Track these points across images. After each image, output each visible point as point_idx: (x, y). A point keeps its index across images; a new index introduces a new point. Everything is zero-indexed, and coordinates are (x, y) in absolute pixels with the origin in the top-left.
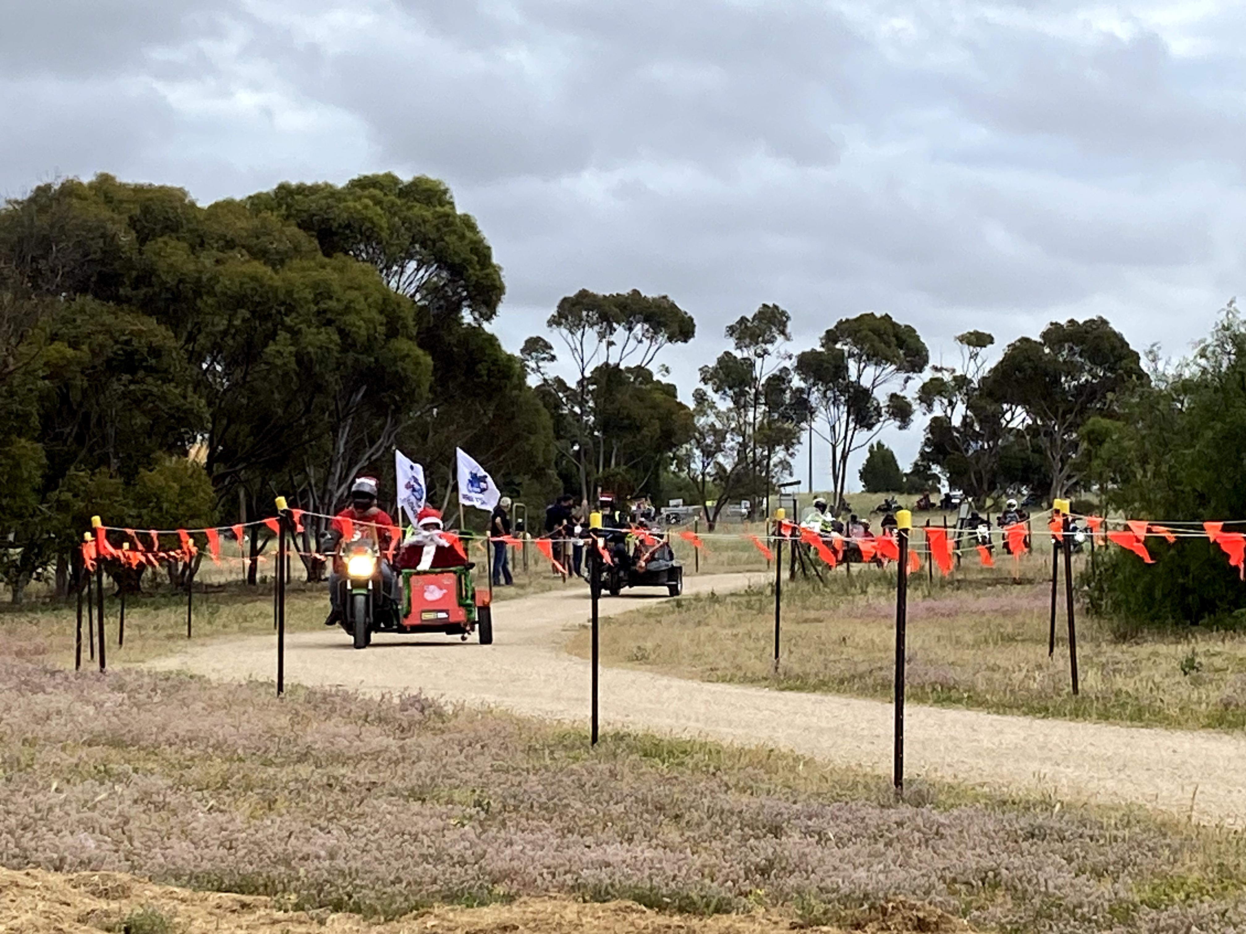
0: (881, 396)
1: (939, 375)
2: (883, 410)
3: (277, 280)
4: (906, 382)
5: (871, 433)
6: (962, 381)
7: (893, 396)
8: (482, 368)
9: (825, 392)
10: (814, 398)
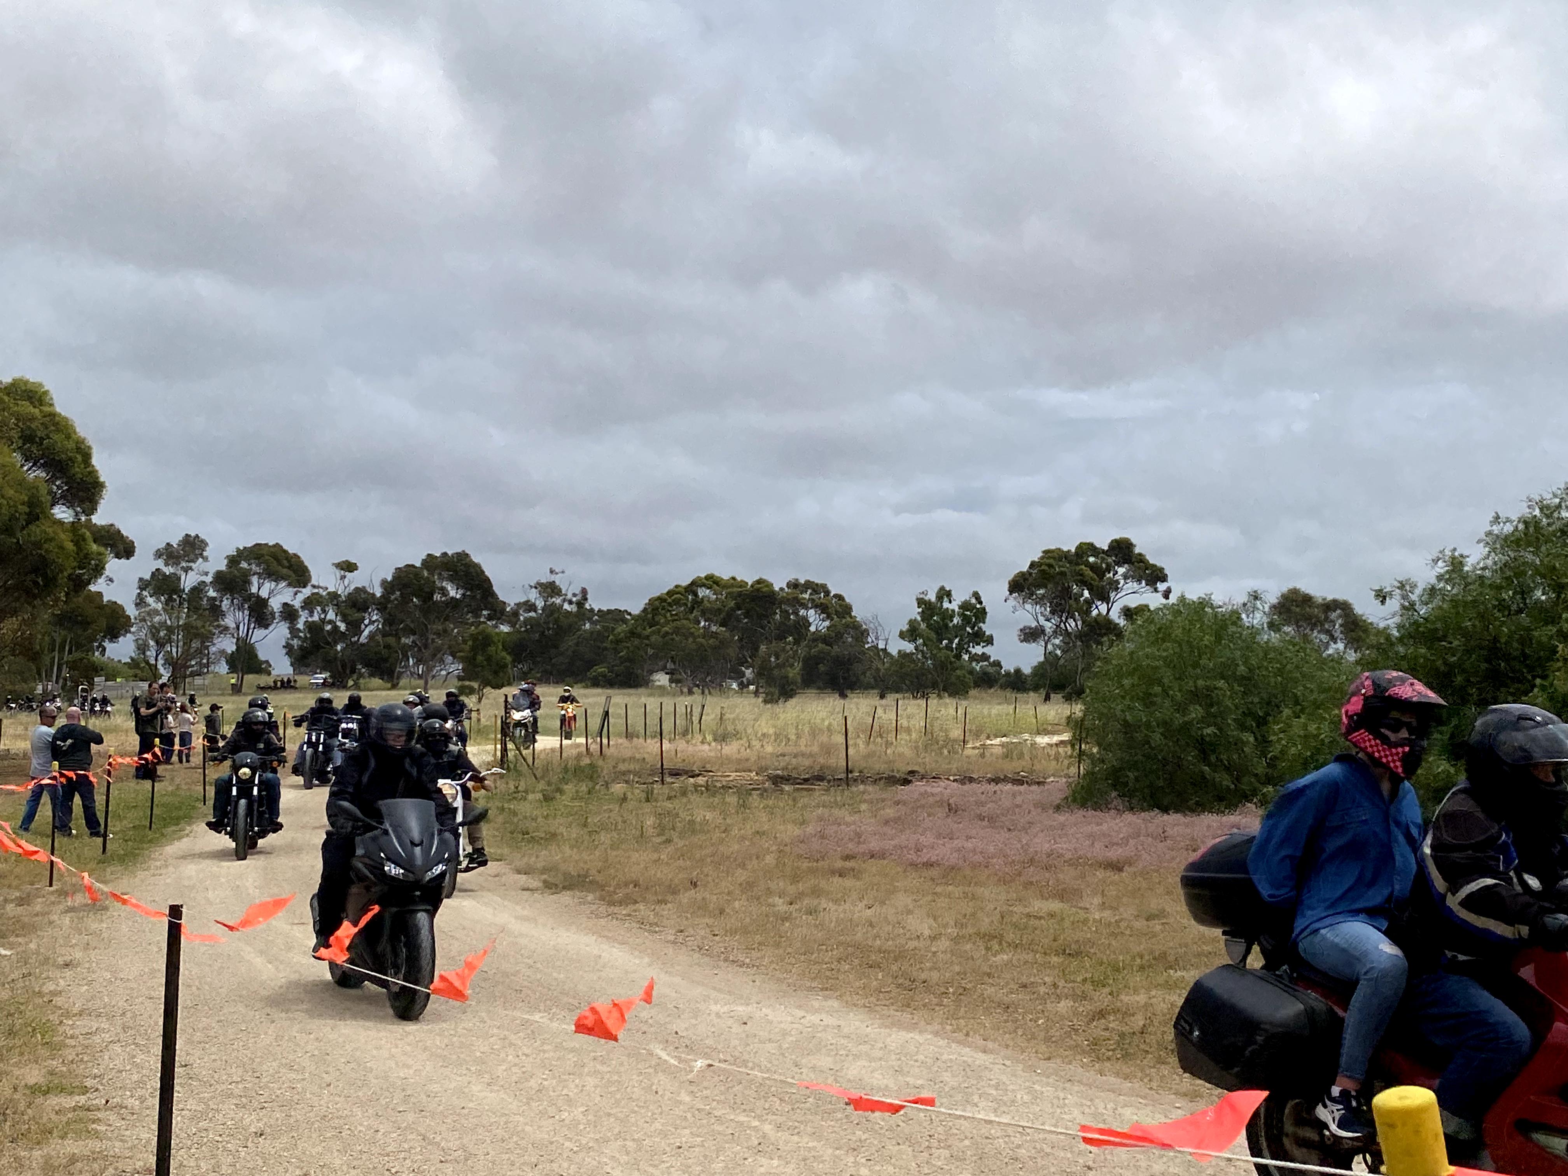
0: (275, 604)
1: (316, 591)
2: (277, 615)
4: (296, 594)
5: (267, 631)
6: (334, 596)
7: (285, 605)
9: (232, 601)
10: (225, 604)
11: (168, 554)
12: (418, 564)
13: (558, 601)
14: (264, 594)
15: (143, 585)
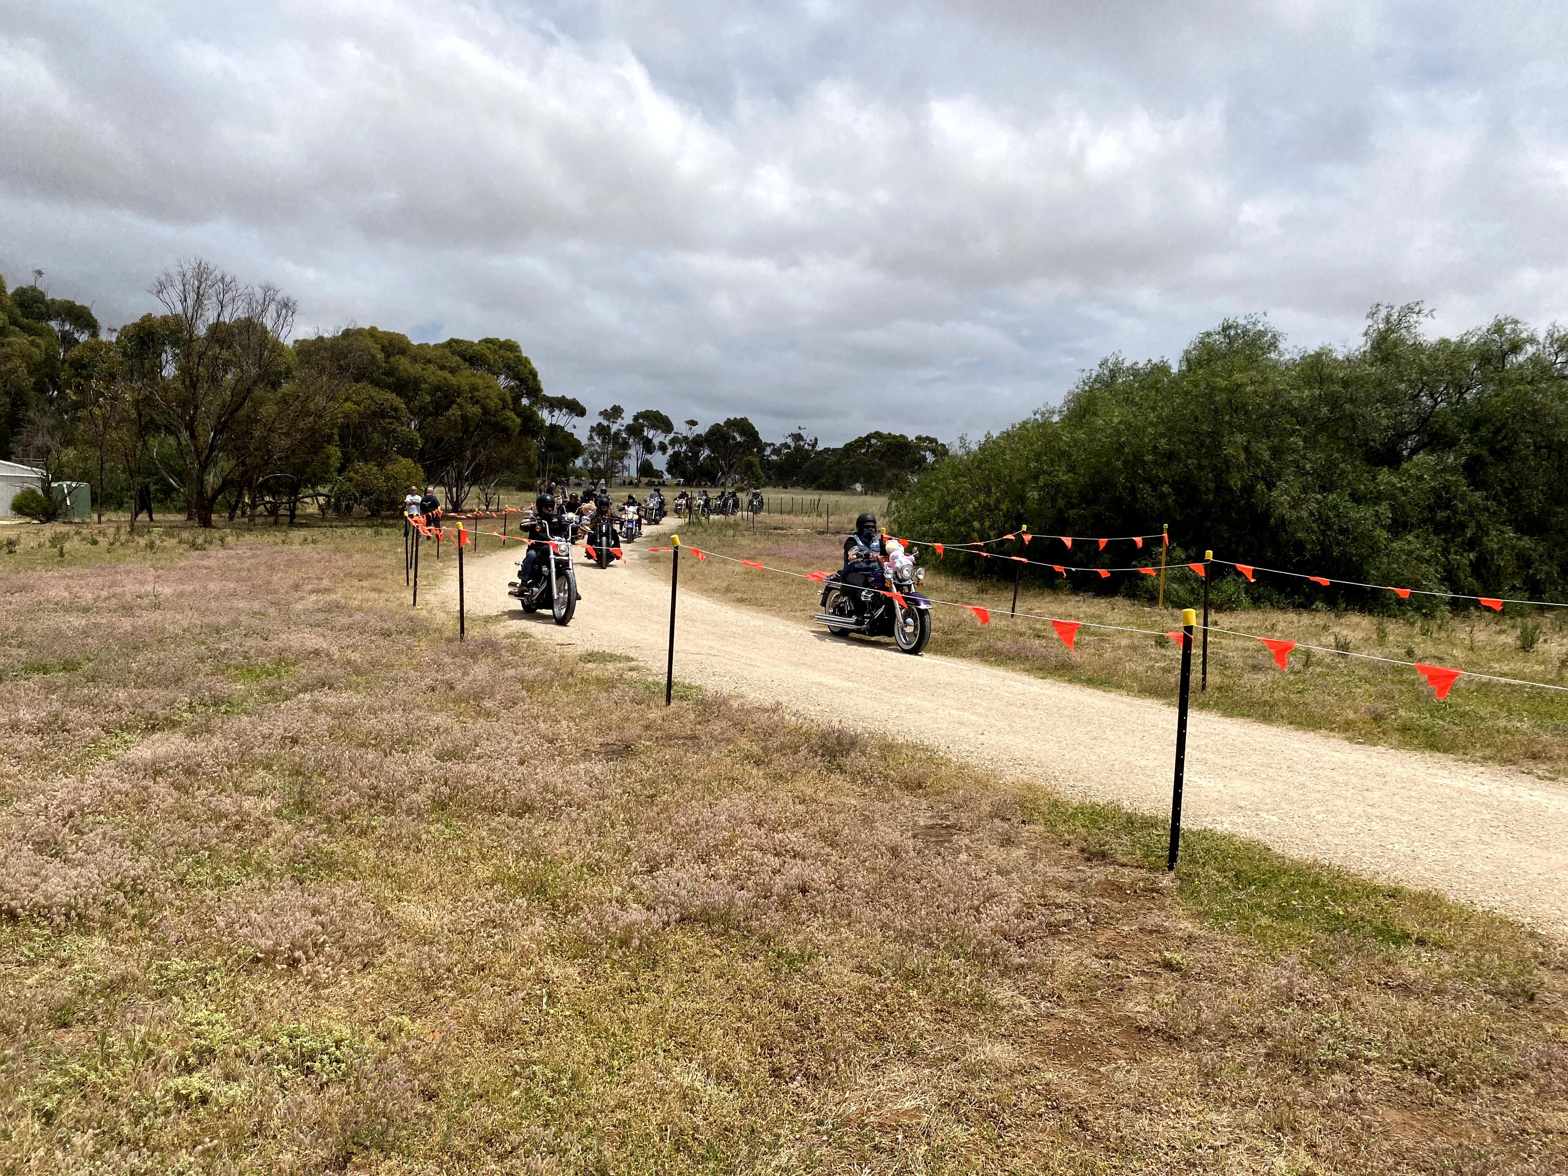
0: (655, 442)
1: (676, 435)
2: (657, 447)
4: (665, 437)
5: (654, 455)
6: (686, 438)
7: (661, 442)
9: (634, 440)
10: (631, 441)
11: (605, 414)
12: (722, 424)
13: (802, 443)
14: (650, 436)
15: (592, 430)
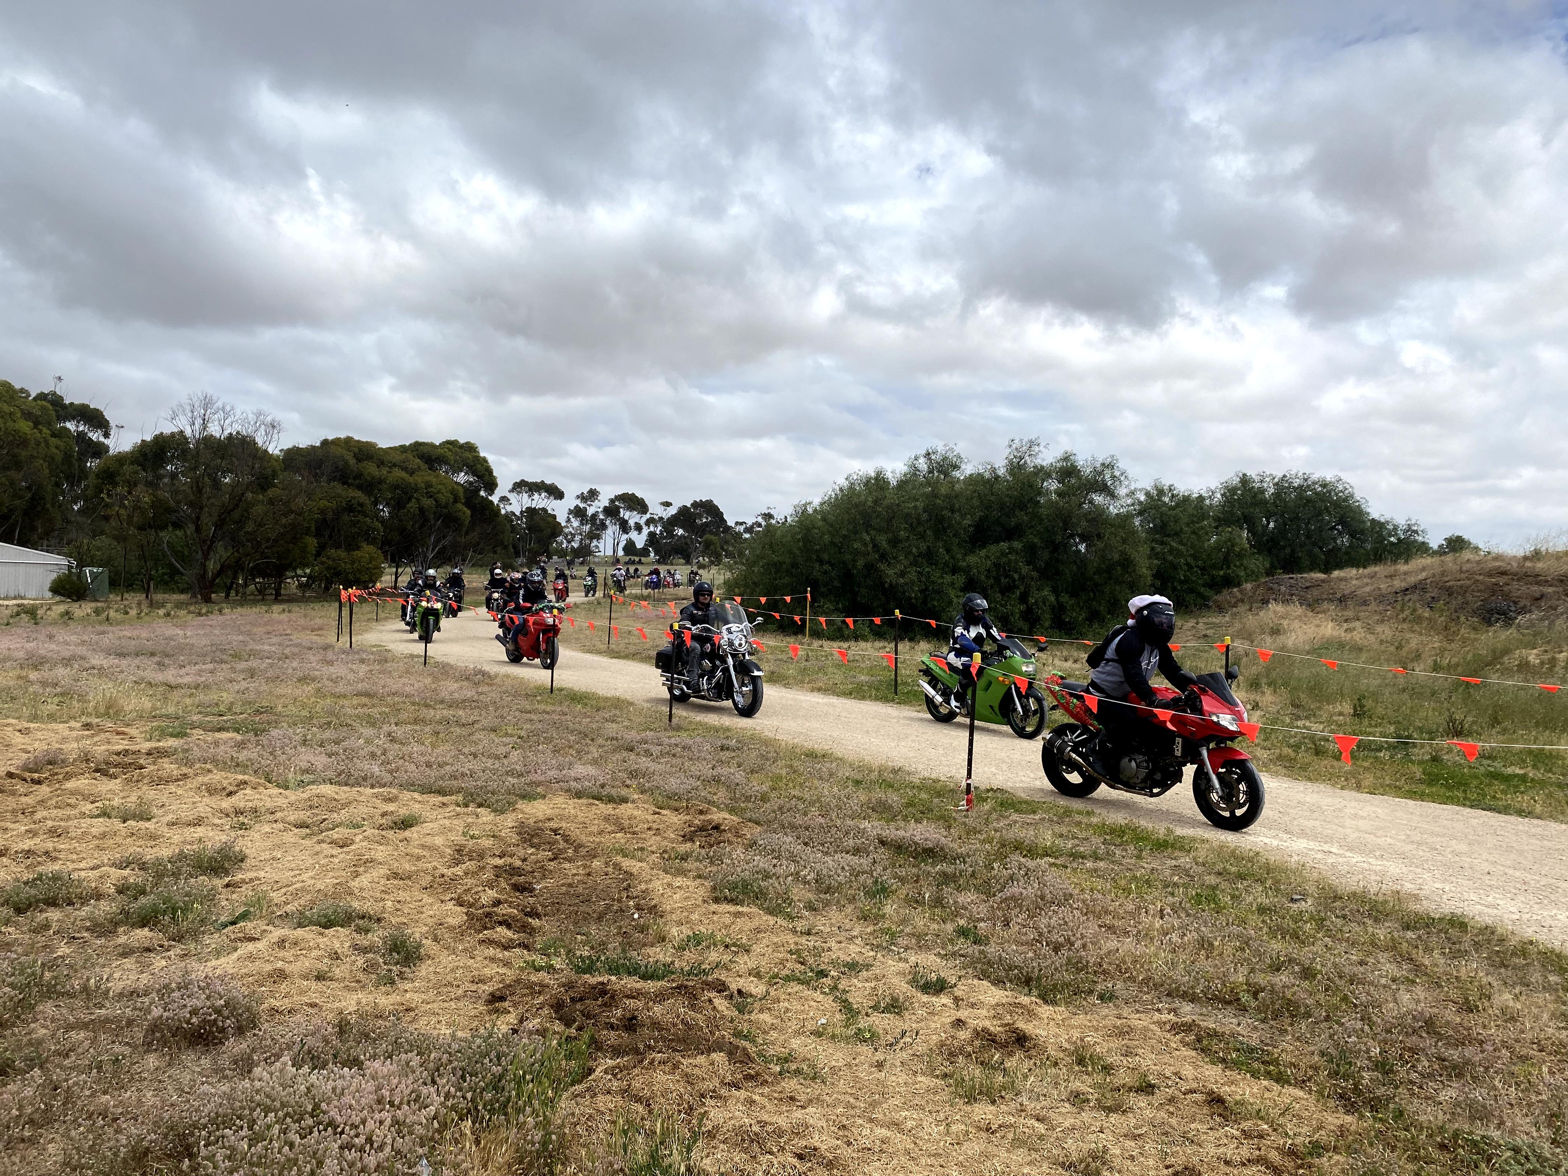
0: (632, 523)
3: (411, 480)
6: (661, 518)
8: (487, 512)
10: (608, 522)
11: (583, 498)
12: (689, 506)
13: (773, 522)
14: (626, 517)
15: (570, 512)
